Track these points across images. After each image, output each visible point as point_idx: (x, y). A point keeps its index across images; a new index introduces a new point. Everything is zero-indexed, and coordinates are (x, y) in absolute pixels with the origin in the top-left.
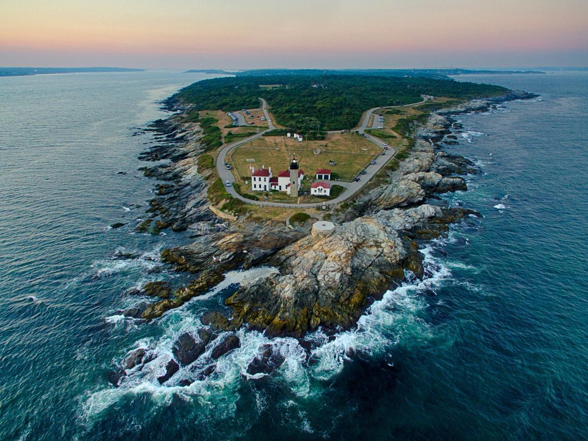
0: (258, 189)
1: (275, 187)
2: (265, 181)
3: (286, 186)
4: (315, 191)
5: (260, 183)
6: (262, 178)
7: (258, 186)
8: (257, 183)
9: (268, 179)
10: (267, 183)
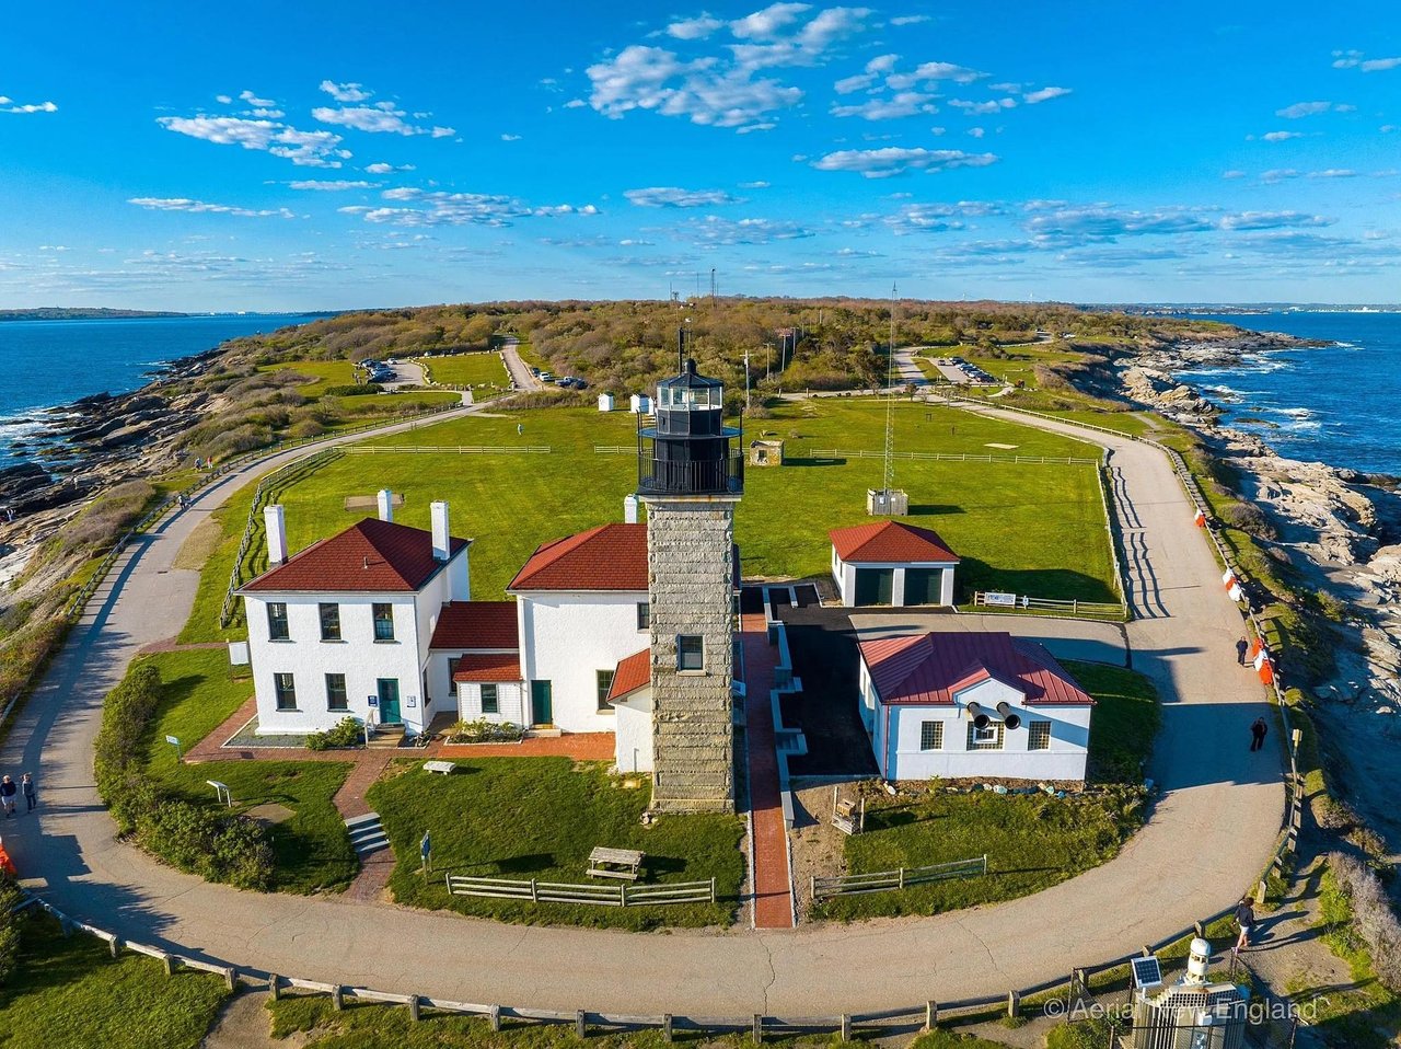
0: (312, 717)
1: (490, 703)
2: (383, 635)
3: (604, 678)
4: (931, 736)
5: (333, 658)
6: (356, 614)
7: (311, 693)
8: (307, 657)
9: (412, 615)
10: (405, 661)
